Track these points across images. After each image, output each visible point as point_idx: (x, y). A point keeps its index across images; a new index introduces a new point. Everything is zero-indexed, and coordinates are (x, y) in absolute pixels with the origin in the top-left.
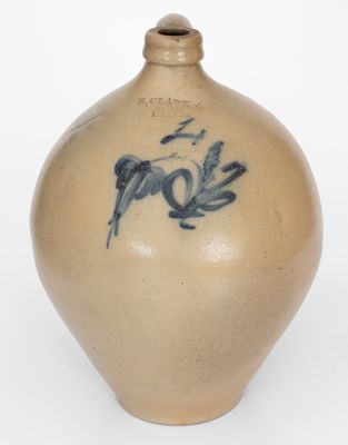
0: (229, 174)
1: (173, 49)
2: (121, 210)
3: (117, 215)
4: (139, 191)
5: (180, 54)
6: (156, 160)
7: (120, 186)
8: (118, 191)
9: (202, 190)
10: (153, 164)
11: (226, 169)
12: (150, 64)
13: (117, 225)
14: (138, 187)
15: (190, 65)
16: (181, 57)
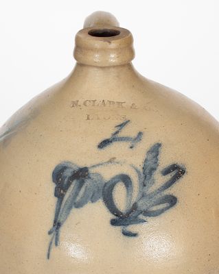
0: (169, 177)
1: (104, 51)
2: (60, 219)
3: (57, 224)
4: (78, 199)
5: (112, 56)
6: (93, 166)
7: (59, 195)
8: (56, 199)
9: (143, 196)
10: (92, 171)
11: (166, 172)
12: (80, 65)
13: (57, 235)
14: (77, 194)
15: (123, 66)
16: (113, 58)
